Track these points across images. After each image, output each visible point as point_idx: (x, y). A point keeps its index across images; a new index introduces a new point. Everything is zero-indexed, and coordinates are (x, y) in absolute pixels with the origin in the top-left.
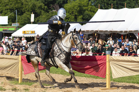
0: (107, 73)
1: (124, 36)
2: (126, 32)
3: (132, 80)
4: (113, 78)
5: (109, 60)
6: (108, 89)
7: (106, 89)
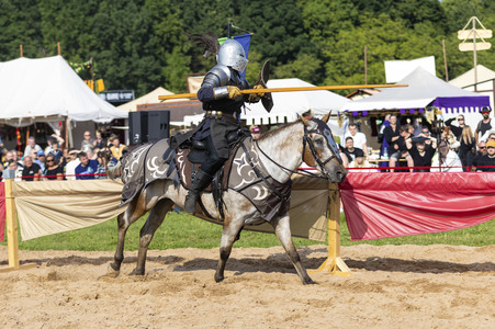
0: (10, 226)
1: (23, 130)
2: (27, 119)
3: (65, 242)
4: (24, 238)
5: (12, 193)
6: (12, 269)
7: (9, 270)
